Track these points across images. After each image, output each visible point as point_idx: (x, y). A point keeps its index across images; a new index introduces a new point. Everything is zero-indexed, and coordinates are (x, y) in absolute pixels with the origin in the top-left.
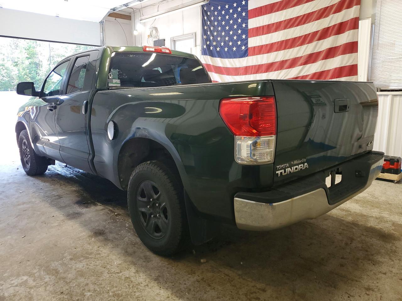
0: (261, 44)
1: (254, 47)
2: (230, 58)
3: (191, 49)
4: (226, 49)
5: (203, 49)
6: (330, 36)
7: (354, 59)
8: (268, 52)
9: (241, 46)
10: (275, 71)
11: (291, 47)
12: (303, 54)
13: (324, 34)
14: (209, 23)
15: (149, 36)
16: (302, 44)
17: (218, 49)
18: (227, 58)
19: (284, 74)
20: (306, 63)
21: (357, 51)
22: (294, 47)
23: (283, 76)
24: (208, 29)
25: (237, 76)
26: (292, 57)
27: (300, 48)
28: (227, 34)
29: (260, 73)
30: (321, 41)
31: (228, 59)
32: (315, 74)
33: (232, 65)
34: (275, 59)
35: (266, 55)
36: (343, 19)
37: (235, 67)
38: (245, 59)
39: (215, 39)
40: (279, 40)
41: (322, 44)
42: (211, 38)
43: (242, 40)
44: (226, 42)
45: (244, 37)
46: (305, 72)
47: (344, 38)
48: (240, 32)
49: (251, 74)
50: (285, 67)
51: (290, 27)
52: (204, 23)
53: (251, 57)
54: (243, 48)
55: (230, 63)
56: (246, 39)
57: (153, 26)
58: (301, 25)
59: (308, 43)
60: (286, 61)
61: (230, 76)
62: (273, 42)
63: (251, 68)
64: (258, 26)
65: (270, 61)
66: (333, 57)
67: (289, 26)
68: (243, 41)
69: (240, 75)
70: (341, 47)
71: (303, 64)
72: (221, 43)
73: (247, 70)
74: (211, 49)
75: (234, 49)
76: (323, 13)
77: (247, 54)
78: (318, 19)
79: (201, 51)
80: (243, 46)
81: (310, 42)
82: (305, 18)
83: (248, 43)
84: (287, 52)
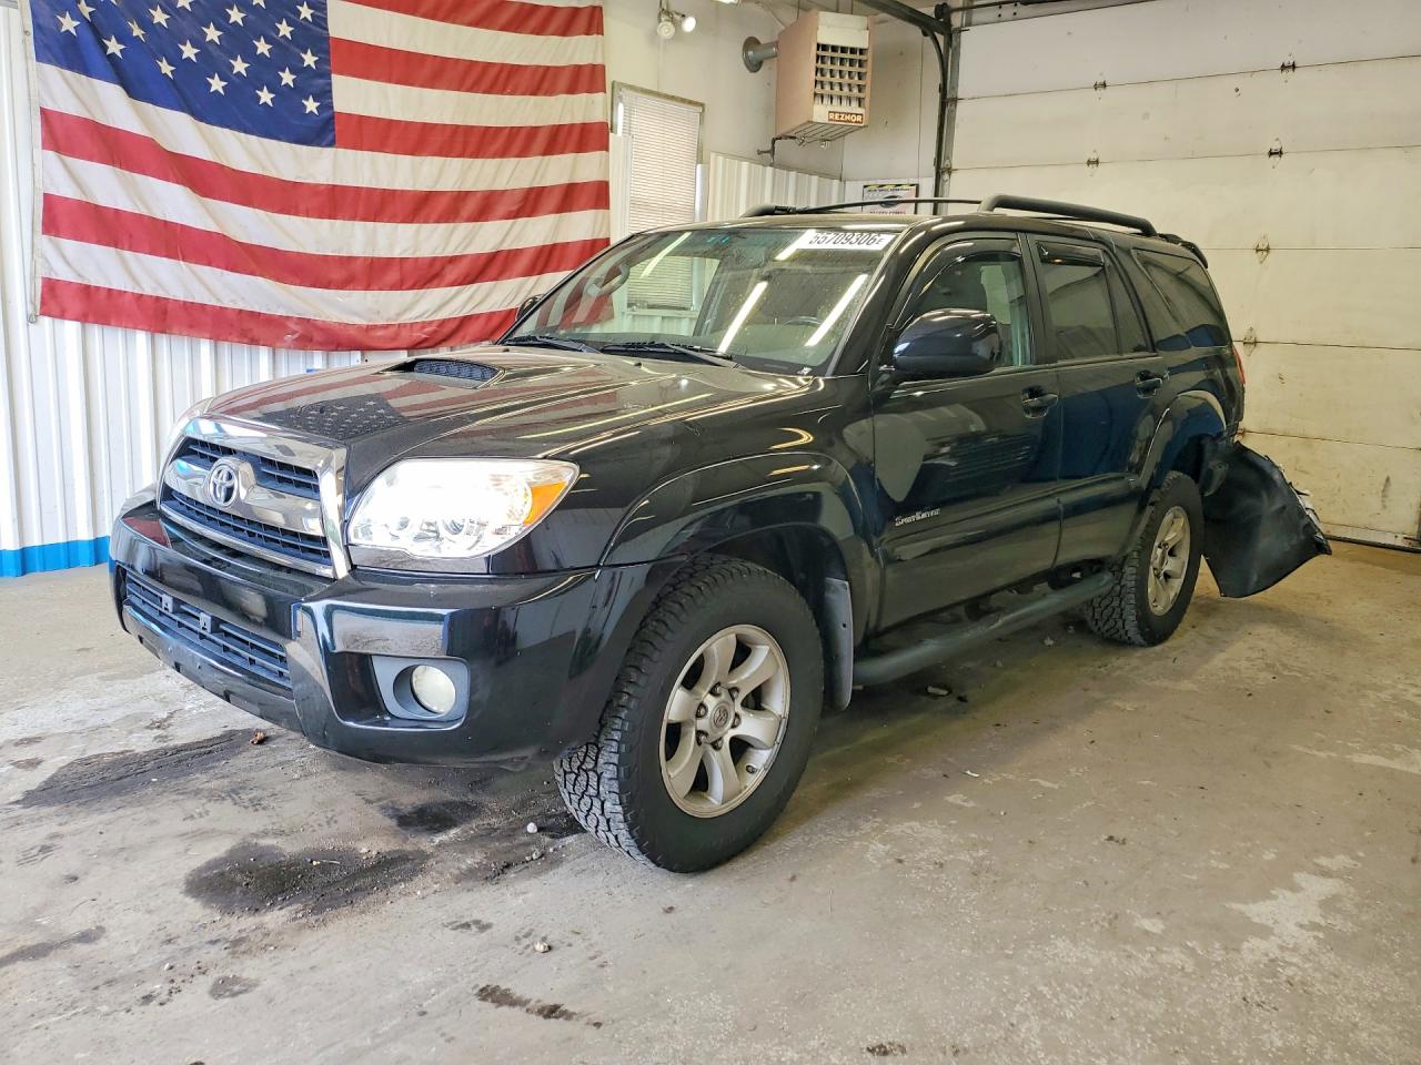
2: (244, 131)
8: (414, 151)
9: (297, 93)
10: (438, 221)
11: (477, 153)
12: (508, 182)
13: (554, 140)
19: (465, 238)
22: (484, 155)
23: (459, 245)
27: (501, 163)
29: (392, 219)
30: (546, 159)
32: (542, 249)
34: (436, 182)
35: (405, 161)
38: (321, 152)
46: (513, 242)
49: (353, 218)
50: (465, 212)
58: (498, 93)
60: (468, 194)
62: (427, 120)
64: (370, 40)
65: (424, 185)
67: (468, 82)
68: (308, 78)
71: (512, 215)
72: (181, 47)
73: (335, 202)
74: (109, 52)
75: (266, 97)
76: (542, 81)
77: (330, 137)
78: (534, 93)
79: (31, 39)
80: (307, 99)
81: (523, 153)
82: (504, 75)
83: (330, 91)
84: (470, 167)
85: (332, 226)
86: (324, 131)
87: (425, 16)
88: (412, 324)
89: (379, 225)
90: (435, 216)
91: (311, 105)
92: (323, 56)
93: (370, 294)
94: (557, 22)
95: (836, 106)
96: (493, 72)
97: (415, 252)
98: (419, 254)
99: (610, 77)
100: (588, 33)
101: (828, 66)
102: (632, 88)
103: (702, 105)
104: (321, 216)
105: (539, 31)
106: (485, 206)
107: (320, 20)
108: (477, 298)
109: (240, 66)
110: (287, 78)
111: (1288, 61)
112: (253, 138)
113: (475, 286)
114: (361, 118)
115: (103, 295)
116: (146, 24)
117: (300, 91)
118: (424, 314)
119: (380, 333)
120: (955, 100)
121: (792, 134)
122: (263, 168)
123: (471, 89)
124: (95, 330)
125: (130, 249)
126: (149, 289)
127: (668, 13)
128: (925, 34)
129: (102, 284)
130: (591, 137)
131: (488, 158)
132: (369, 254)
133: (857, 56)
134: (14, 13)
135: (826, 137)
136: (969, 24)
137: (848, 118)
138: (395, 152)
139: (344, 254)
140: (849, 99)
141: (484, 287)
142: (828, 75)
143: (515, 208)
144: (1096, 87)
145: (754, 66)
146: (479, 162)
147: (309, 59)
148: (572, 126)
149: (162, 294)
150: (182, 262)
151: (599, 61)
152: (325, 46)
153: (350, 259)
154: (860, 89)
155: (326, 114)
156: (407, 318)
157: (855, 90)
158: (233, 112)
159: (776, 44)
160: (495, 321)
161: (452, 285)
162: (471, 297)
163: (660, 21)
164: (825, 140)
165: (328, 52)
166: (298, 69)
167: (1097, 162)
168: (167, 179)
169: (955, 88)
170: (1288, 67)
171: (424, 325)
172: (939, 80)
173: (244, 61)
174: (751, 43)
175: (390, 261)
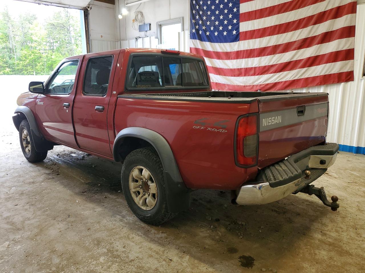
0: (253, 29)
1: (246, 32)
2: (221, 43)
3: (179, 33)
4: (216, 34)
5: (191, 33)
6: (326, 21)
7: (351, 43)
8: (260, 37)
9: (232, 30)
10: (268, 55)
11: (284, 32)
12: (297, 38)
13: (321, 18)
14: (197, 7)
15: (133, 20)
16: (296, 29)
17: (208, 33)
18: (217, 42)
19: (277, 59)
20: (300, 47)
21: (354, 35)
22: (288, 32)
23: (276, 60)
24: (197, 13)
25: (228, 61)
26: (286, 41)
27: (294, 33)
28: (217, 18)
29: (252, 57)
30: (317, 26)
31: (219, 43)
32: (309, 58)
33: (223, 50)
34: (268, 44)
35: (258, 40)
36: (341, 3)
37: (225, 51)
38: (236, 43)
39: (204, 24)
40: (273, 25)
41: (317, 28)
42: (200, 22)
43: (233, 25)
44: (216, 26)
45: (235, 21)
46: (298, 57)
47: (341, 23)
48: (230, 16)
49: (243, 58)
50: (278, 51)
51: (284, 12)
52: (192, 7)
53: (243, 41)
54: (234, 32)
55: (221, 47)
56: (238, 24)
57: (138, 10)
58: (296, 9)
59: (303, 27)
60: (279, 45)
61: (221, 61)
62: (266, 27)
63: (242, 53)
64: (250, 10)
65: (263, 45)
66: (329, 41)
67: (283, 10)
68: (235, 26)
69: (231, 59)
70: (338, 31)
71: (297, 48)
72: (211, 28)
73: (238, 55)
74: (200, 34)
75: (225, 33)
77: (238, 39)
82: (300, 2)
83: (239, 27)
84: (281, 37)
86: (236, 38)
88: (257, 85)
89: (249, 59)
90: (266, 54)
92: (238, 20)
93: (245, 77)
97: (259, 65)
98: (261, 65)
106: (286, 48)
107: (238, 10)
108: (282, 77)
109: (220, 29)
110: (230, 27)
113: (281, 73)
116: (206, 25)
118: (261, 82)
119: (247, 88)
132: (246, 67)
138: (255, 38)
139: (239, 68)
141: (285, 73)
143: (298, 46)
148: (331, 10)
152: (239, 16)
153: (241, 69)
155: (238, 33)
156: (256, 83)
160: (287, 84)
161: (271, 73)
162: (279, 76)
165: (239, 18)
171: (261, 85)
175: (252, 68)
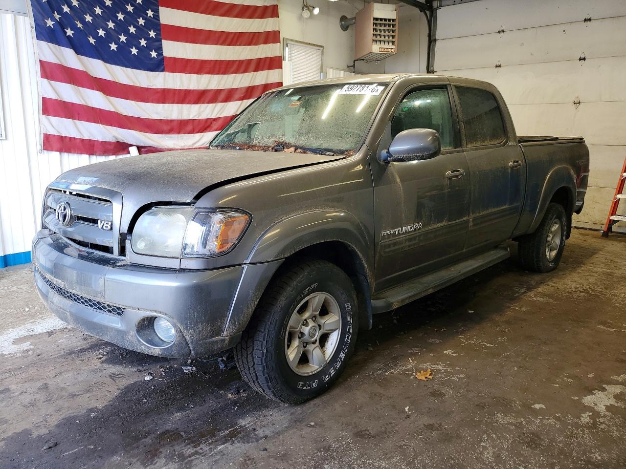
0: (185, 57)
4: (113, 46)
8: (198, 72)
10: (208, 103)
11: (225, 72)
17: (92, 41)
19: (221, 109)
27: (235, 76)
28: (110, 15)
29: (188, 104)
31: (121, 67)
34: (208, 86)
35: (194, 77)
38: (159, 74)
40: (212, 58)
43: (149, 39)
44: (110, 31)
48: (142, 22)
49: (173, 103)
50: (220, 98)
53: (171, 74)
56: (159, 40)
58: (233, 45)
62: (203, 58)
64: (179, 24)
65: (202, 87)
68: (152, 42)
71: (241, 98)
72: (98, 31)
73: (165, 96)
74: (67, 35)
75: (134, 51)
76: (252, 39)
77: (162, 67)
78: (249, 45)
79: (34, 30)
80: (152, 51)
81: (245, 71)
82: (236, 37)
83: (162, 48)
84: (222, 78)
85: (164, 107)
86: (160, 65)
87: (202, 12)
89: (184, 105)
90: (207, 100)
91: (154, 54)
92: (158, 32)
93: (180, 136)
94: (259, 12)
95: (382, 45)
96: (231, 36)
97: (199, 117)
98: (200, 118)
99: (282, 36)
100: (272, 17)
101: (379, 27)
102: (292, 40)
103: (322, 47)
104: (158, 102)
105: (250, 17)
106: (229, 95)
107: (157, 16)
109: (123, 38)
110: (143, 42)
111: (587, 17)
112: (129, 70)
114: (176, 59)
115: (68, 140)
116: (83, 21)
117: (149, 48)
118: (204, 143)
120: (435, 40)
121: (362, 58)
122: (133, 82)
123: (221, 44)
124: (65, 155)
125: (78, 120)
126: (86, 137)
127: (307, 7)
128: (421, 11)
129: (68, 135)
130: (275, 63)
131: (230, 74)
132: (180, 118)
133: (391, 23)
134: (27, 19)
135: (378, 59)
136: (441, 6)
137: (387, 50)
138: (190, 73)
139: (168, 118)
140: (388, 42)
142: (379, 32)
143: (243, 95)
144: (499, 32)
145: (345, 28)
146: (226, 76)
147: (152, 34)
148: (266, 58)
149: (92, 138)
150: (100, 125)
151: (277, 29)
152: (159, 28)
153: (172, 121)
154: (393, 37)
155: (160, 58)
157: (391, 38)
158: (121, 58)
159: (355, 18)
161: (216, 130)
163: (303, 10)
164: (377, 60)
165: (160, 30)
166: (147, 39)
167: (500, 66)
168: (93, 89)
169: (435, 35)
170: (588, 20)
172: (427, 32)
173: (124, 36)
174: (343, 18)
175: (188, 121)
